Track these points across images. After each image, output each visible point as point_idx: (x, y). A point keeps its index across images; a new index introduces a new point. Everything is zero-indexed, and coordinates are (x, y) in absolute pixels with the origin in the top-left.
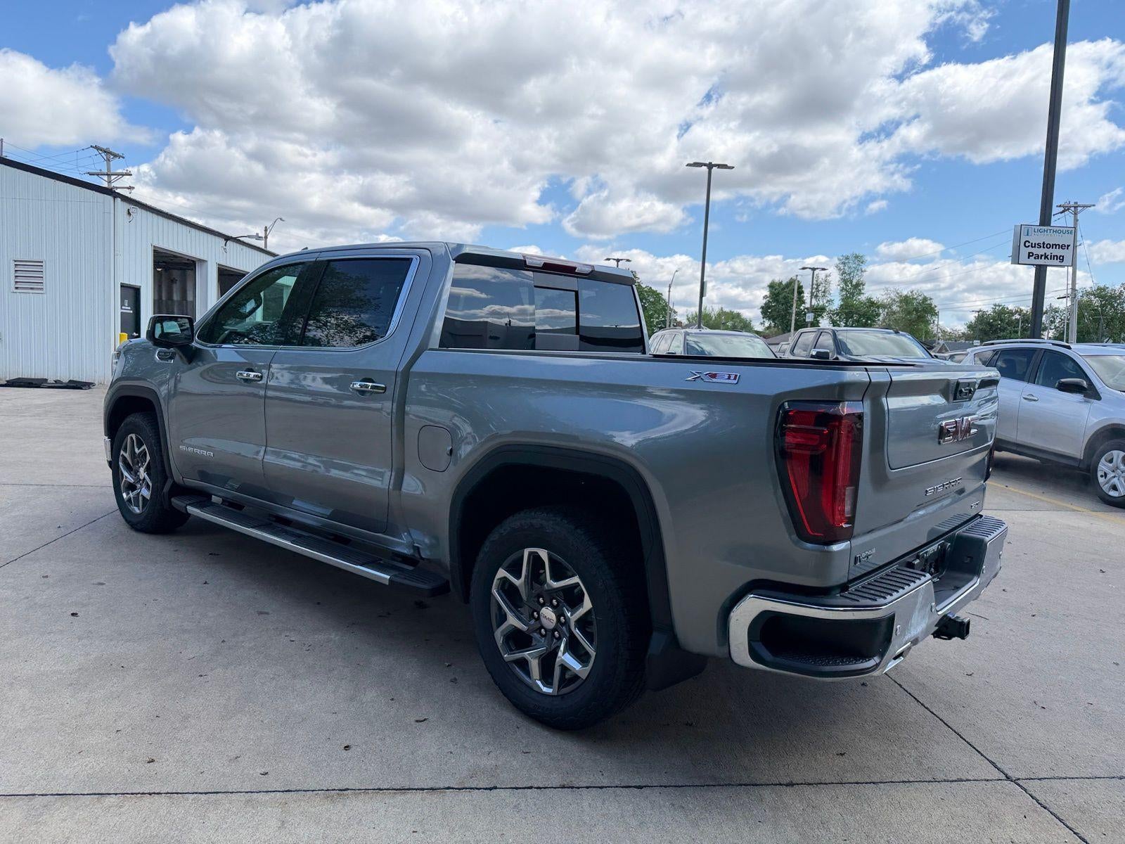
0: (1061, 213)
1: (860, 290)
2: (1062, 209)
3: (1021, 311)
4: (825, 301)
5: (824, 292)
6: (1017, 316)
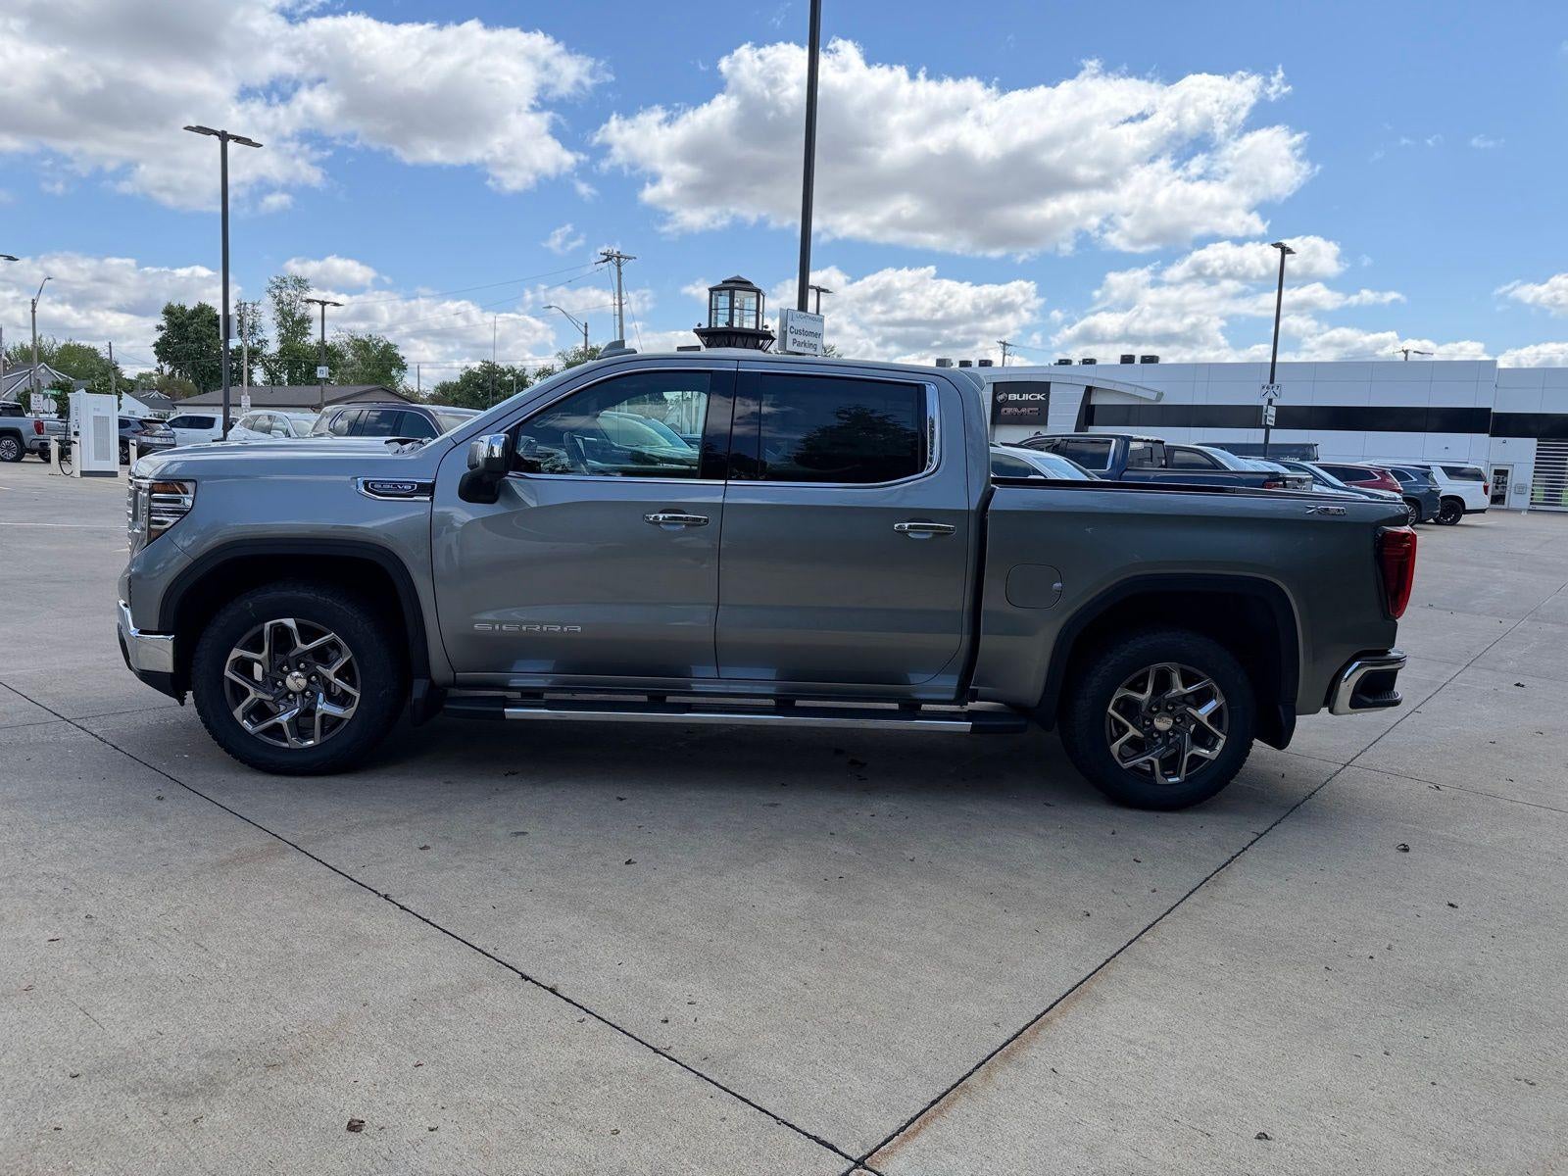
0: (604, 262)
1: (305, 328)
2: (606, 257)
3: (514, 370)
4: (255, 341)
5: (253, 327)
6: (509, 377)
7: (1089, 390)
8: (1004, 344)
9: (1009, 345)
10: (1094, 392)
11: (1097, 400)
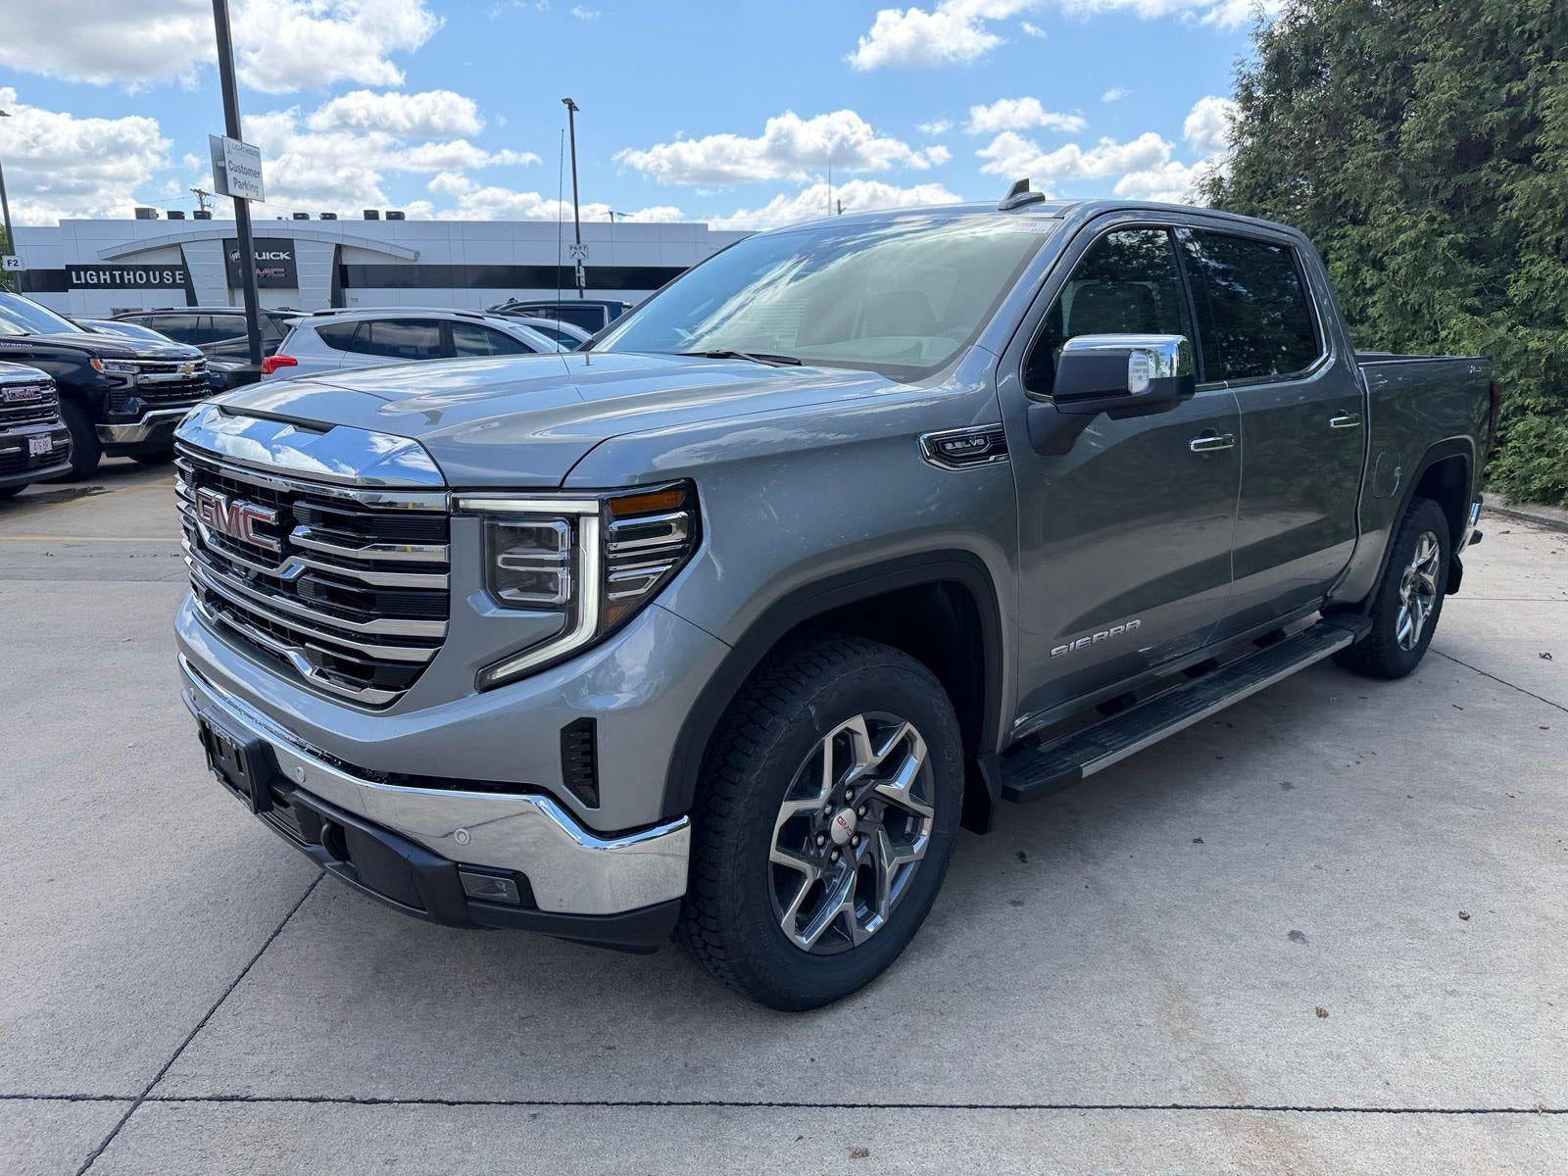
7: (339, 248)
8: (200, 192)
9: (206, 194)
10: (344, 251)
11: (348, 260)
